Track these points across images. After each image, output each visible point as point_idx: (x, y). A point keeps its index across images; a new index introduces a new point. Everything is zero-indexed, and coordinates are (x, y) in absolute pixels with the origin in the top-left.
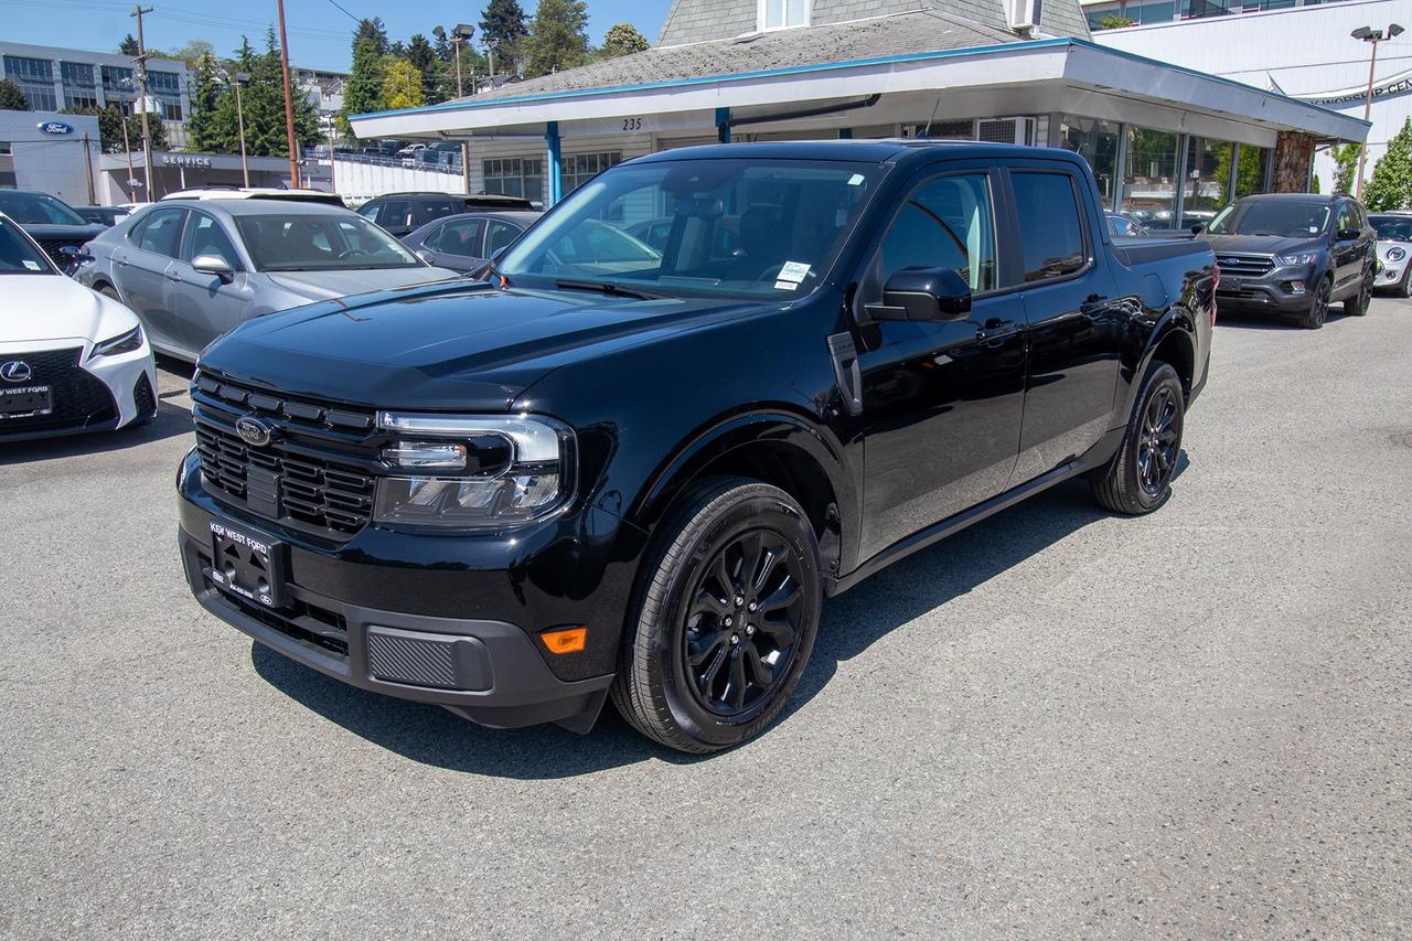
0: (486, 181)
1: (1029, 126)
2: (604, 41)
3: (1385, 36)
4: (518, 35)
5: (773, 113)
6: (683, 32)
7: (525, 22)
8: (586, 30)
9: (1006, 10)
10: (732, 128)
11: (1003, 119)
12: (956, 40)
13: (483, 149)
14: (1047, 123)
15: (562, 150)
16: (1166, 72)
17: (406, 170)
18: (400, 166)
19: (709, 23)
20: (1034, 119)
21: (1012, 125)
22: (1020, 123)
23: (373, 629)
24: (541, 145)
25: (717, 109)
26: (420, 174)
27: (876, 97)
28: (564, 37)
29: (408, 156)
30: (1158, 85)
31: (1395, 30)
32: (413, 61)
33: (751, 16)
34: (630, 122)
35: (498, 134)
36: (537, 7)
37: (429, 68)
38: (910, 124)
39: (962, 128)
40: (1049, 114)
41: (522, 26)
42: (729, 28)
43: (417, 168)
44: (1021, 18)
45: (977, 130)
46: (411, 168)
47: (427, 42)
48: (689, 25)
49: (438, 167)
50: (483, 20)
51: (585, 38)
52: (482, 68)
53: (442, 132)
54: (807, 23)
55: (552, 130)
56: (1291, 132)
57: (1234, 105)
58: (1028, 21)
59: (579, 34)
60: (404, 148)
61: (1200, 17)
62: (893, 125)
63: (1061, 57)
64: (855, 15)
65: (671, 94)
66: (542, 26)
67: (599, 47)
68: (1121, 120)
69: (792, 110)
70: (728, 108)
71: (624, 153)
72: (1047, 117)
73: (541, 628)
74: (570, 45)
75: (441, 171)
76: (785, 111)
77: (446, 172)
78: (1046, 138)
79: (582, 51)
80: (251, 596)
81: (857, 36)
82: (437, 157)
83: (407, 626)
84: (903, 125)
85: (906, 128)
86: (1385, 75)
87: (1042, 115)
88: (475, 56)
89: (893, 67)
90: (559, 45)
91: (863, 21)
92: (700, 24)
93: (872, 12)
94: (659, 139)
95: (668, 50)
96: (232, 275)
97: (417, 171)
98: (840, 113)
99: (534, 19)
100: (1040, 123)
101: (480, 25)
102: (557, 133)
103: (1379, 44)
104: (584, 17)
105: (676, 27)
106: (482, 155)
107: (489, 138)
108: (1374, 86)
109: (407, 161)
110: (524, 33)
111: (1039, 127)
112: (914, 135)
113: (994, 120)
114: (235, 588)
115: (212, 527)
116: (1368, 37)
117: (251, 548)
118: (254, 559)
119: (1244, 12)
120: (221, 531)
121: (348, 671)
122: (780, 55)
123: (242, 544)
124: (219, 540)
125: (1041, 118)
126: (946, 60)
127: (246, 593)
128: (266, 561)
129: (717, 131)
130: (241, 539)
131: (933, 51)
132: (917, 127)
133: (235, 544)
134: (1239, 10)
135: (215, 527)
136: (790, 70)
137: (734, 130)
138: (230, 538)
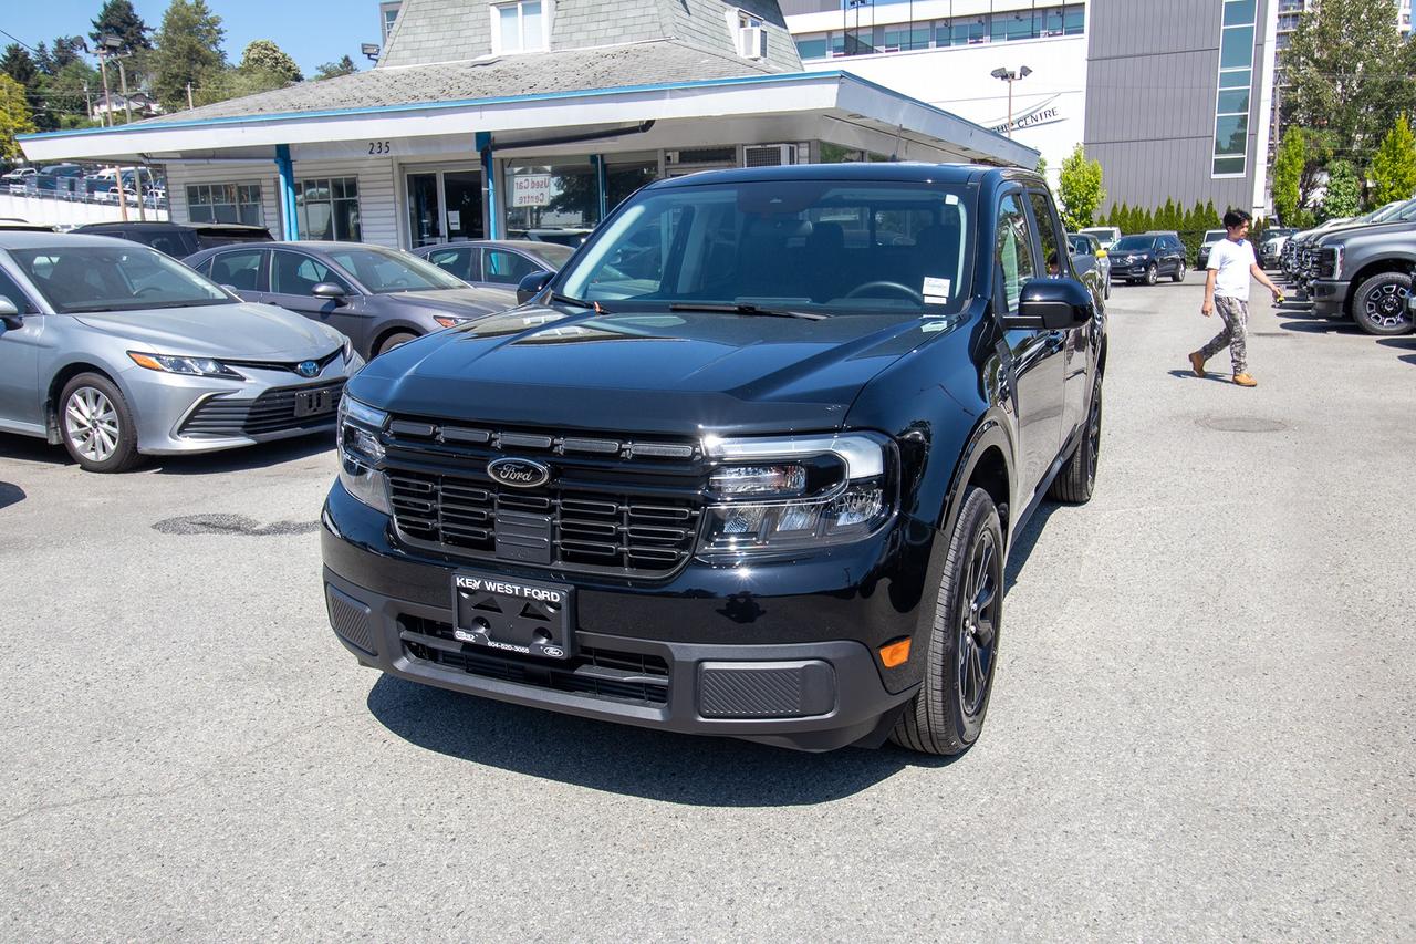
0: (191, 208)
1: (792, 151)
2: (243, 59)
3: (1017, 76)
4: (139, 48)
5: (540, 138)
6: (409, 52)
7: (147, 35)
8: (222, 46)
9: (735, 42)
10: (493, 153)
11: (769, 146)
12: (718, 69)
13: (186, 174)
14: (807, 150)
15: (295, 174)
16: (907, 104)
17: (15, 198)
18: (7, 193)
19: (438, 44)
20: (795, 146)
21: (778, 151)
22: (784, 149)
23: (709, 666)
24: (272, 167)
25: (477, 134)
26: (34, 202)
27: (650, 123)
28: (198, 52)
29: (16, 182)
30: (901, 115)
31: (1025, 71)
32: (11, 73)
33: (485, 38)
34: (377, 146)
35: (214, 157)
36: (163, 18)
37: (32, 82)
38: (673, 150)
39: (725, 154)
40: (809, 142)
41: (144, 39)
42: (461, 49)
43: (29, 195)
44: (749, 51)
45: (742, 156)
46: (22, 195)
47: (27, 53)
48: (416, 45)
49: (58, 192)
50: (95, 31)
51: (222, 55)
52: (97, 85)
53: (142, 155)
54: (547, 49)
55: (283, 153)
57: (952, 135)
58: (757, 52)
59: (214, 49)
60: (9, 172)
61: (854, 54)
62: (656, 151)
63: (833, 88)
64: (596, 41)
65: (427, 116)
66: (169, 40)
67: (237, 65)
68: (862, 147)
69: (559, 135)
70: (489, 132)
71: (360, 178)
72: (807, 145)
73: (881, 643)
74: (206, 62)
75: (61, 198)
76: (552, 136)
77: (68, 200)
79: (221, 68)
80: (526, 650)
81: (608, 62)
82: (55, 183)
83: (750, 657)
84: (666, 151)
85: (669, 154)
86: (1021, 107)
87: (803, 142)
88: (87, 70)
89: (668, 94)
90: (192, 60)
91: (607, 48)
92: (431, 44)
93: (614, 39)
94: (401, 164)
95: (395, 71)
96: (21, 318)
97: (30, 199)
98: (613, 138)
99: (159, 31)
100: (801, 148)
101: (92, 36)
102: (289, 157)
103: (1013, 82)
104: (220, 32)
105: (401, 47)
106: (183, 181)
107: (205, 161)
108: (1013, 118)
109: (13, 188)
110: (147, 46)
111: (801, 154)
112: (677, 161)
113: (760, 147)
114: (497, 645)
115: (459, 582)
116: (1005, 77)
117: (530, 598)
118: (530, 609)
119: (887, 51)
120: (476, 585)
121: (663, 715)
122: (533, 79)
123: (513, 596)
124: (465, 595)
125: (801, 145)
126: (722, 89)
127: (517, 649)
128: (552, 610)
129: (478, 155)
130: (514, 589)
131: (703, 79)
132: (680, 153)
133: (495, 597)
134: (883, 48)
135: (464, 581)
136: (559, 94)
137: (496, 154)
138: (491, 591)
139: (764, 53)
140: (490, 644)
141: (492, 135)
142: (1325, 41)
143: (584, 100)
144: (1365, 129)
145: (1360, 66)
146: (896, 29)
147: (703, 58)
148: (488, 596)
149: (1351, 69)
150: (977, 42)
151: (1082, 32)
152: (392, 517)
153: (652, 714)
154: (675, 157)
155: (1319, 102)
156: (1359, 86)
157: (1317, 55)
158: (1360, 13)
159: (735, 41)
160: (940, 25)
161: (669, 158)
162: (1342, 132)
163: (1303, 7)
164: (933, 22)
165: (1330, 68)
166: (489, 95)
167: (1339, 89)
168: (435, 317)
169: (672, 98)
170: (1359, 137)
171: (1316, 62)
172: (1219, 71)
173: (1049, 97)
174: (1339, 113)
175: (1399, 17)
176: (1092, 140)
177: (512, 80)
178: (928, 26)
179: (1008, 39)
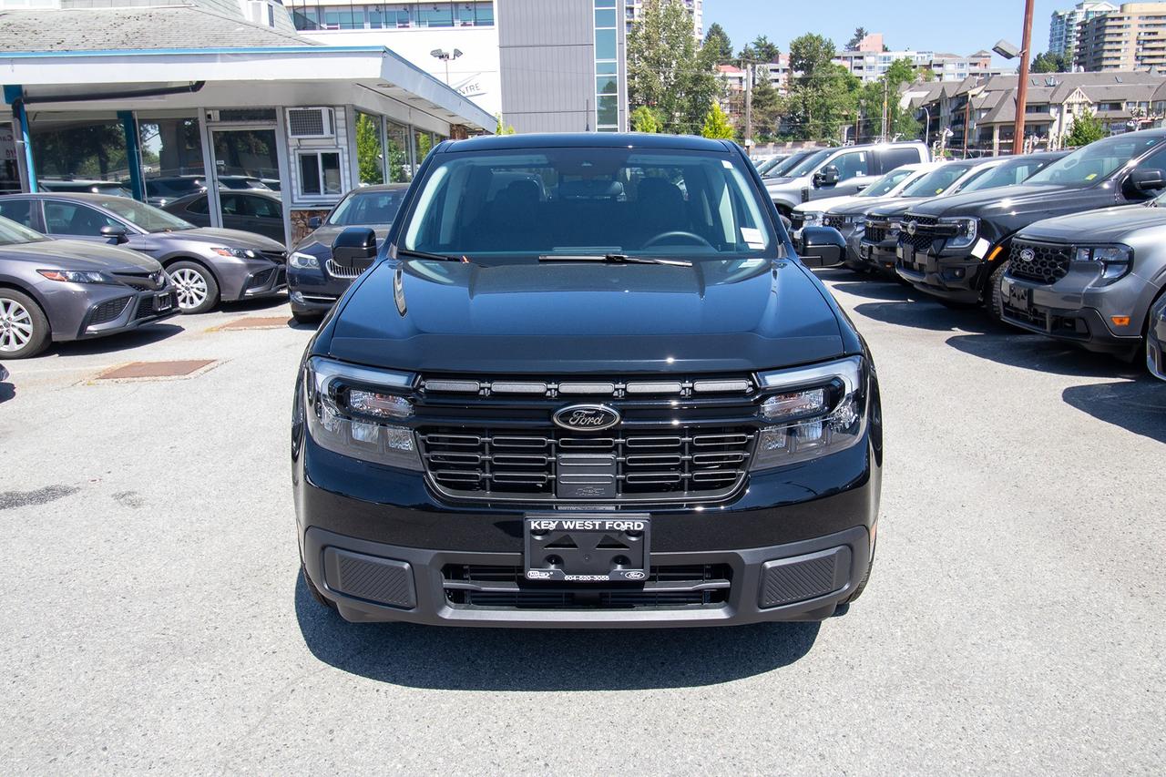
1: (330, 112)
3: (451, 56)
10: (25, 106)
11: (310, 109)
14: (343, 113)
20: (333, 109)
21: (319, 113)
22: (324, 111)
23: (768, 565)
25: (7, 86)
27: (200, 84)
31: (458, 53)
38: (213, 109)
40: (344, 106)
44: (258, 22)
45: (284, 117)
54: (59, 6)
56: (459, 125)
58: (265, 23)
61: (305, 29)
62: (196, 109)
63: (378, 61)
70: (20, 86)
72: (342, 109)
76: (94, 92)
78: (344, 125)
80: (606, 578)
84: (206, 109)
85: (209, 113)
87: (339, 106)
89: (219, 58)
91: (126, 10)
100: (337, 113)
111: (337, 116)
112: (218, 119)
113: (301, 109)
114: (575, 578)
115: (534, 525)
116: (441, 57)
117: (612, 530)
118: (610, 540)
119: (329, 29)
120: (553, 526)
121: (728, 613)
122: (58, 36)
123: (593, 531)
124: (538, 538)
125: (337, 109)
126: (272, 56)
127: (597, 578)
128: (633, 539)
129: (9, 108)
130: (594, 525)
131: (247, 46)
132: (221, 112)
133: (572, 535)
134: (325, 26)
135: (539, 525)
136: (94, 51)
137: (27, 107)
138: (569, 530)
139: (272, 24)
140: (567, 578)
141: (24, 89)
142: (650, 43)
143: (130, 59)
144: (681, 109)
145: (674, 62)
146: (334, 10)
147: (236, 27)
148: (564, 534)
149: (669, 65)
150: (404, 27)
151: (492, 24)
152: (426, 473)
153: (717, 614)
154: (216, 115)
155: (650, 88)
156: (676, 78)
157: (646, 54)
158: (671, 24)
159: (244, 11)
160: (372, 9)
161: (209, 116)
162: (667, 111)
163: (633, 17)
164: (366, 6)
165: (656, 63)
166: (12, 49)
167: (662, 78)
168: (38, 271)
169: (222, 62)
170: (677, 114)
171: (645, 59)
172: (595, 62)
173: (472, 74)
174: (664, 96)
175: (696, 30)
176: (508, 111)
177: (29, 34)
178: (362, 9)
179: (430, 26)
